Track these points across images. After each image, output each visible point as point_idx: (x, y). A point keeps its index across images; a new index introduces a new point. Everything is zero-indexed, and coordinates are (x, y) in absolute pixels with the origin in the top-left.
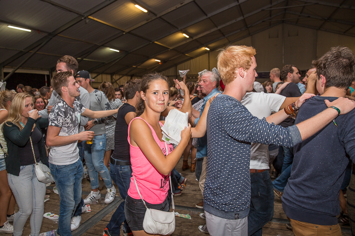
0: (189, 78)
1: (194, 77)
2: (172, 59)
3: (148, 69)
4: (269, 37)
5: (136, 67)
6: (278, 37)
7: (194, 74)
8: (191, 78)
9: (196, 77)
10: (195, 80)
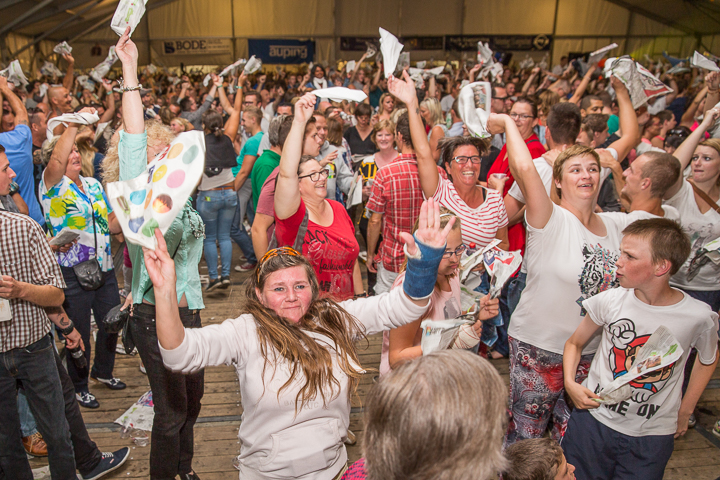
0: (183, 47)
1: (196, 45)
7: (193, 35)
8: (187, 45)
9: (200, 45)
10: (199, 51)
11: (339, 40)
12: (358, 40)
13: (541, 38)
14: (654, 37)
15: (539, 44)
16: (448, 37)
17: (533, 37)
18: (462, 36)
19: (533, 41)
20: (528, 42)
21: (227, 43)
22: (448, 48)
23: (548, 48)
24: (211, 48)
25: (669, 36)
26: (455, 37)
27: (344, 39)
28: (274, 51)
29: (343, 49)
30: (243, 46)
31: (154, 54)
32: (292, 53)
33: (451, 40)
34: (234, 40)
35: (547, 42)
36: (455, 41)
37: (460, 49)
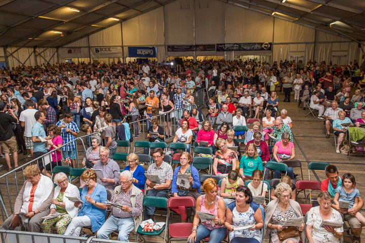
0: (102, 50)
1: (107, 49)
2: (76, 30)
3: (52, 40)
4: (181, 9)
5: (33, 39)
6: (189, 8)
7: (107, 45)
8: (104, 49)
9: (109, 49)
10: (109, 52)
11: (167, 47)
12: (175, 47)
13: (266, 44)
14: (332, 42)
15: (265, 47)
16: (218, 45)
17: (262, 44)
18: (224, 44)
19: (261, 46)
20: (259, 46)
21: (120, 48)
22: (218, 50)
23: (270, 49)
24: (113, 51)
25: (341, 42)
26: (221, 44)
27: (169, 47)
28: (139, 52)
29: (168, 51)
30: (126, 50)
31: (91, 53)
32: (146, 53)
33: (219, 46)
34: (122, 47)
35: (269, 46)
36: (221, 46)
37: (224, 50)
